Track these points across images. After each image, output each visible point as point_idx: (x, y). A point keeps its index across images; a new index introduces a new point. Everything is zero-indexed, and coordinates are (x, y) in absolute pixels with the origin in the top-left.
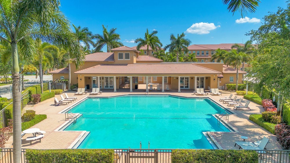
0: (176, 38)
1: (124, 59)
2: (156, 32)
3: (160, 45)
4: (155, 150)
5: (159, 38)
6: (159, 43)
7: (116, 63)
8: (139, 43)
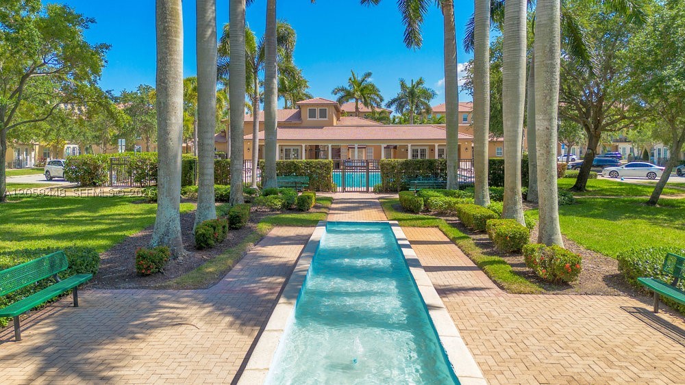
0: (409, 85)
1: (318, 119)
2: (369, 75)
4: (367, 161)
5: (377, 86)
6: (378, 95)
7: (303, 125)
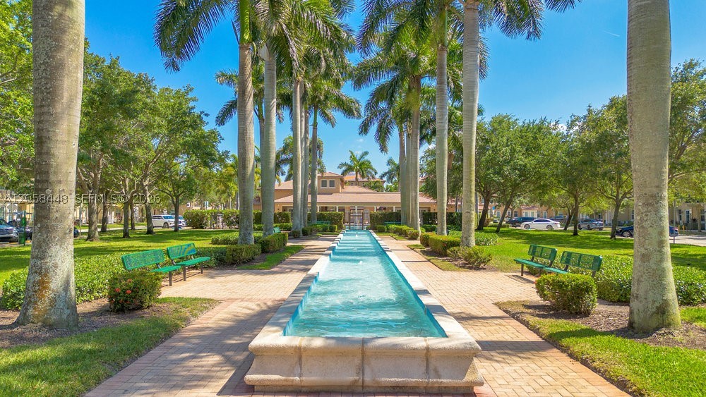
2: (366, 153)
3: (374, 173)
6: (373, 169)
8: (344, 168)
